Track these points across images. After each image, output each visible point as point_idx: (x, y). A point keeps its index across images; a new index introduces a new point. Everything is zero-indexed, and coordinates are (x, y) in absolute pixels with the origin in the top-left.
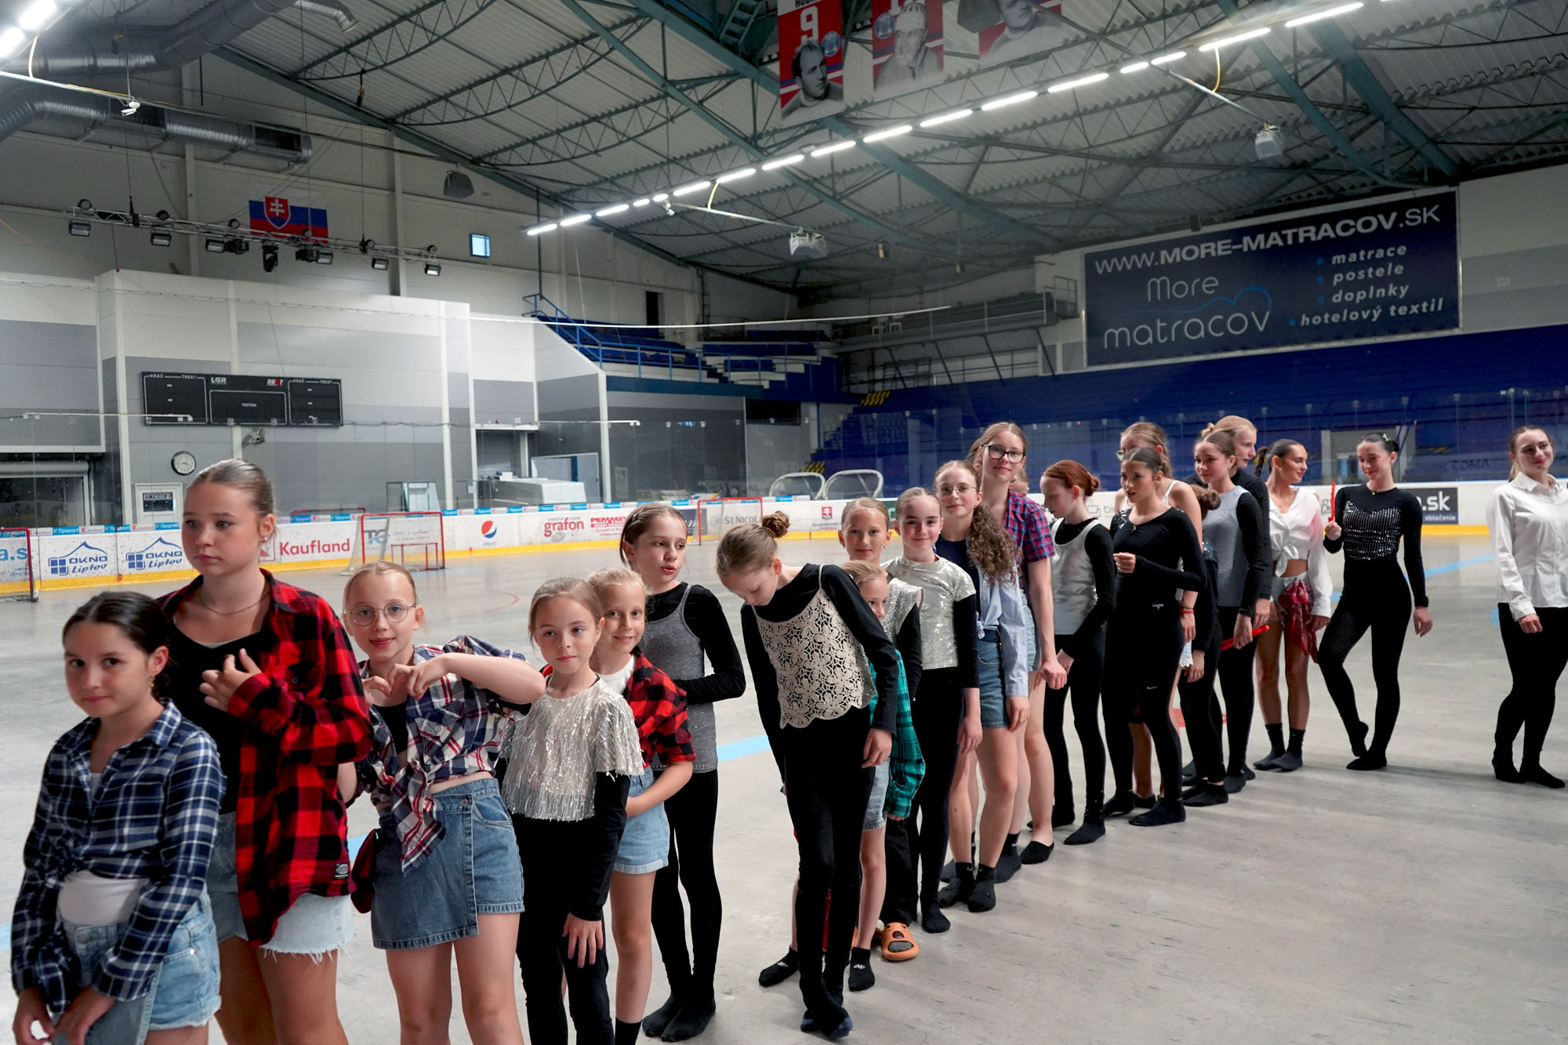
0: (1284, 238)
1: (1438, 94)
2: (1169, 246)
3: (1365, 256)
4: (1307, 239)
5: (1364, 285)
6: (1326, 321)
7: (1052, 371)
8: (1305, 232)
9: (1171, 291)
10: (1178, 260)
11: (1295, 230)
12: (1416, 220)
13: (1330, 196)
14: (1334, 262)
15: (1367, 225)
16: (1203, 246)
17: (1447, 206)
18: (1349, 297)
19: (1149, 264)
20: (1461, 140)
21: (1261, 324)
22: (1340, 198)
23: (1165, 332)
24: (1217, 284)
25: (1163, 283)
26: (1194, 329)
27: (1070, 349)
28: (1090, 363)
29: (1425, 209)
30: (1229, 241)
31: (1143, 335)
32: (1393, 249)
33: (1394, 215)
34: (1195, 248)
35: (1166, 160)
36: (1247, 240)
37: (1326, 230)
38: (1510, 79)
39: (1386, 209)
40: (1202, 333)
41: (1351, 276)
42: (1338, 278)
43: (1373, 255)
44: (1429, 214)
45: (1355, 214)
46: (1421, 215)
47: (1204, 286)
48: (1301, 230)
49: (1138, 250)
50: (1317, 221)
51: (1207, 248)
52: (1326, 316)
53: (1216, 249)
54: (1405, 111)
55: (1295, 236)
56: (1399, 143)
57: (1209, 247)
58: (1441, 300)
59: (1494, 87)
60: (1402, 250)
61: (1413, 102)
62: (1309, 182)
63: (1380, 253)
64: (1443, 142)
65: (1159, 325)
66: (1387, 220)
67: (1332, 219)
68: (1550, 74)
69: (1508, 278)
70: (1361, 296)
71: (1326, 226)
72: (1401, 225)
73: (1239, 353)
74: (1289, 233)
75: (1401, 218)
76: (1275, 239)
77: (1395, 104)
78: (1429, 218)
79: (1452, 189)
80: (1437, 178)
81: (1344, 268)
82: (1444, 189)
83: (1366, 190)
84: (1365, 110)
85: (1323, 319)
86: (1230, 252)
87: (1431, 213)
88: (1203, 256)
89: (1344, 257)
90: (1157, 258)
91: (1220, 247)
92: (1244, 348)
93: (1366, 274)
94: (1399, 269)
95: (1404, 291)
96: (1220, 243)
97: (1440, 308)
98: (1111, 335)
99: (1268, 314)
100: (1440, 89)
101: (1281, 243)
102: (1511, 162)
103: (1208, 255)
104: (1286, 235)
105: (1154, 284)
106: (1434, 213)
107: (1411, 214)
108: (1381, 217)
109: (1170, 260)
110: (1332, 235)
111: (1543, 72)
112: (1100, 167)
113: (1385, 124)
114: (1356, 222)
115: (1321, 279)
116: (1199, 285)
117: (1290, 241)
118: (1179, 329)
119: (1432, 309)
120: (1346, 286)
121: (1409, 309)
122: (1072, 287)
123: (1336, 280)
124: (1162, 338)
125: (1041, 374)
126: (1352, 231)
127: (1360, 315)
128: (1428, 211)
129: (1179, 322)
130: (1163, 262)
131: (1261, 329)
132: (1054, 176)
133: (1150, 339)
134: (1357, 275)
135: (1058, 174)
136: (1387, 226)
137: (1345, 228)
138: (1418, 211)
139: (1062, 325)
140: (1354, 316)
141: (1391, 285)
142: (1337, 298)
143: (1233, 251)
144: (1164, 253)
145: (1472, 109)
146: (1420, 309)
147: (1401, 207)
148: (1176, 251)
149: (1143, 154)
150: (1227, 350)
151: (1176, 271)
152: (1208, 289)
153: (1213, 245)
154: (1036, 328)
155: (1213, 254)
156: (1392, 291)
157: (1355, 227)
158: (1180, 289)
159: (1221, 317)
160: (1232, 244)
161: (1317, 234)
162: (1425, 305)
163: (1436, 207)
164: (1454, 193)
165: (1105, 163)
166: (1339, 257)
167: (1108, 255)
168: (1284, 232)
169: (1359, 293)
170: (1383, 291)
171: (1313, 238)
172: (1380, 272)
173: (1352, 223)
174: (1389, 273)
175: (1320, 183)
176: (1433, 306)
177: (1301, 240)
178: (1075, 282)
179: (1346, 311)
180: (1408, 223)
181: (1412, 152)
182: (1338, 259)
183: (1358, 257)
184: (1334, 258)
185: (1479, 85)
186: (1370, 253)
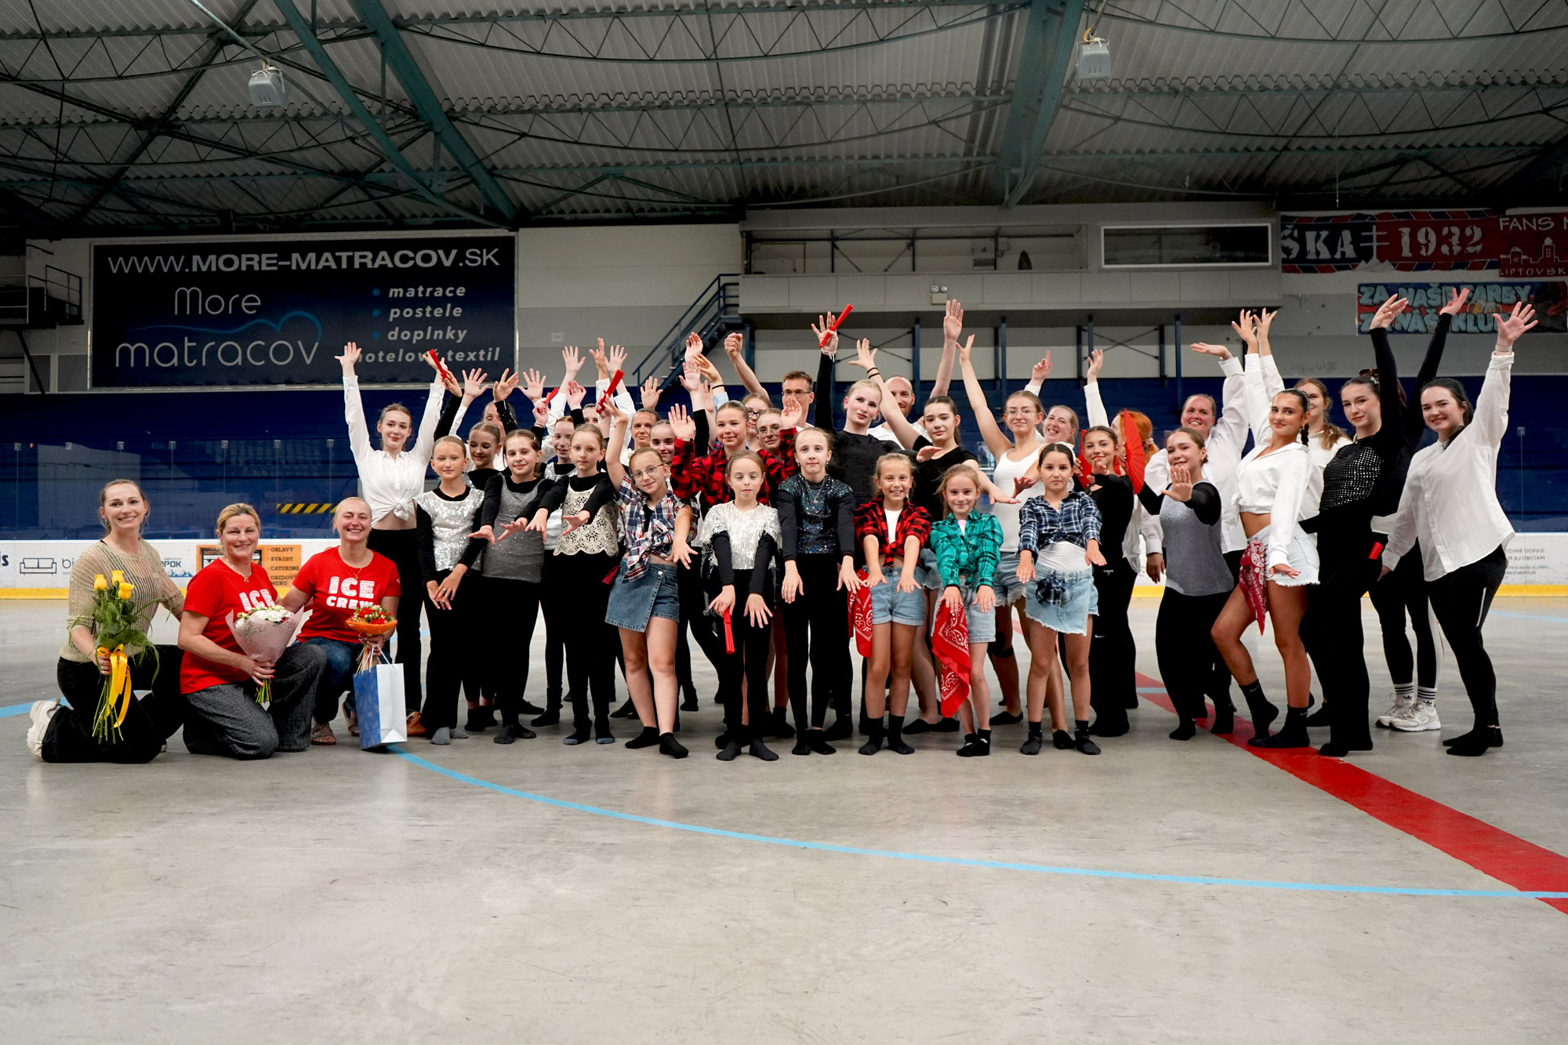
0: (338, 260)
1: (489, 111)
2: (205, 250)
3: (424, 292)
4: (363, 265)
5: (422, 324)
6: (381, 360)
7: (42, 390)
8: (362, 257)
9: (204, 306)
10: (214, 269)
11: (351, 254)
12: (476, 261)
13: (390, 222)
14: (391, 295)
15: (426, 258)
16: (244, 257)
17: (507, 250)
18: (406, 335)
19: (177, 270)
20: (517, 177)
21: (308, 357)
22: (400, 224)
23: (194, 353)
24: (259, 304)
25: (194, 294)
26: (230, 354)
27: (70, 364)
28: (95, 384)
29: (485, 251)
30: (276, 255)
31: (166, 355)
32: (452, 289)
33: (454, 252)
34: (235, 258)
35: (183, 130)
36: (296, 256)
37: (384, 259)
38: (561, 110)
39: (446, 245)
40: (239, 360)
41: (408, 313)
42: (395, 313)
43: (432, 293)
44: (488, 257)
45: (416, 245)
46: (481, 256)
47: (244, 304)
48: (357, 254)
49: (166, 251)
50: (375, 247)
51: (248, 259)
52: (381, 354)
53: (260, 263)
54: (456, 123)
55: (350, 260)
56: (456, 169)
57: (252, 259)
58: (498, 349)
59: (544, 115)
60: (461, 291)
61: (464, 116)
62: (361, 196)
63: (439, 292)
64: (500, 176)
65: (187, 344)
66: (447, 257)
67: (392, 247)
68: (595, 113)
69: (561, 334)
70: (419, 335)
71: (383, 254)
72: (461, 264)
73: (282, 388)
74: (344, 255)
75: (461, 257)
76: (327, 260)
77: (446, 113)
78: (489, 260)
79: (512, 234)
80: (494, 216)
81: (402, 303)
82: (502, 232)
83: (428, 221)
84: (414, 113)
85: (377, 357)
86: (275, 268)
87: (490, 256)
88: (244, 268)
89: (401, 290)
90: (188, 263)
91: (264, 262)
92: (288, 382)
93: (424, 312)
94: (458, 312)
95: (462, 335)
96: (264, 256)
97: (496, 358)
98: (125, 351)
99: (317, 344)
100: (492, 107)
101: (334, 267)
102: (567, 217)
103: (250, 267)
104: (340, 258)
105: (183, 294)
106: (493, 256)
107: (471, 254)
108: (441, 252)
109: (204, 268)
110: (390, 265)
111: (590, 110)
112: (96, 122)
113: (436, 134)
114: (415, 254)
115: (376, 313)
116: (237, 303)
117: (344, 266)
118: (212, 353)
119: (489, 358)
120: (402, 323)
121: (467, 356)
122: (74, 283)
123: (392, 316)
124: (190, 361)
125: (27, 392)
126: (411, 263)
127: (417, 357)
128: (487, 254)
129: (213, 343)
130: (195, 269)
131: (308, 362)
132: (31, 123)
133: (175, 361)
134: (415, 313)
135: (37, 122)
136: (447, 263)
137: (404, 259)
138: (479, 252)
139: (60, 331)
140: (410, 357)
141: (449, 328)
142: (393, 335)
143: (280, 267)
144: (196, 258)
145: (523, 135)
146: (477, 356)
147: (463, 244)
148: (212, 258)
149: (152, 115)
150: (268, 382)
151: (212, 282)
152: (248, 308)
153: (256, 257)
154: (19, 330)
155: (256, 268)
156: (450, 335)
157: (414, 259)
158: (215, 305)
159: (263, 343)
160: (278, 259)
161: (374, 260)
162: (482, 353)
163: (496, 250)
164: (512, 239)
165: (102, 118)
166: (396, 290)
167: (127, 251)
168: (337, 254)
169: (416, 333)
170: (441, 332)
171: (370, 266)
172: (438, 312)
173: (411, 254)
174: (447, 314)
175: (372, 198)
176: (490, 354)
177: (357, 266)
178: (80, 279)
179: (401, 351)
180: (467, 262)
181: (468, 180)
182: (395, 292)
183: (416, 292)
184: (392, 290)
185: (530, 111)
186: (429, 290)
